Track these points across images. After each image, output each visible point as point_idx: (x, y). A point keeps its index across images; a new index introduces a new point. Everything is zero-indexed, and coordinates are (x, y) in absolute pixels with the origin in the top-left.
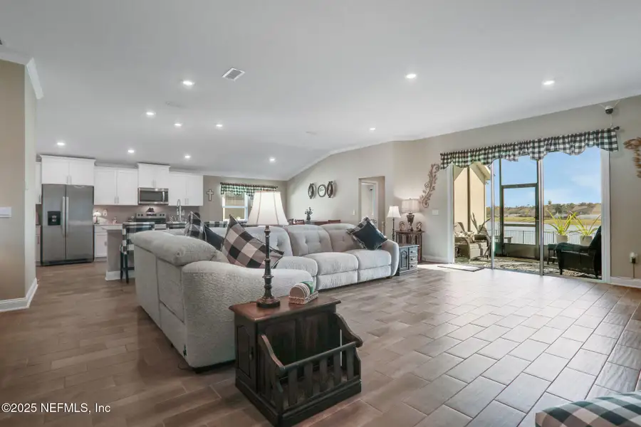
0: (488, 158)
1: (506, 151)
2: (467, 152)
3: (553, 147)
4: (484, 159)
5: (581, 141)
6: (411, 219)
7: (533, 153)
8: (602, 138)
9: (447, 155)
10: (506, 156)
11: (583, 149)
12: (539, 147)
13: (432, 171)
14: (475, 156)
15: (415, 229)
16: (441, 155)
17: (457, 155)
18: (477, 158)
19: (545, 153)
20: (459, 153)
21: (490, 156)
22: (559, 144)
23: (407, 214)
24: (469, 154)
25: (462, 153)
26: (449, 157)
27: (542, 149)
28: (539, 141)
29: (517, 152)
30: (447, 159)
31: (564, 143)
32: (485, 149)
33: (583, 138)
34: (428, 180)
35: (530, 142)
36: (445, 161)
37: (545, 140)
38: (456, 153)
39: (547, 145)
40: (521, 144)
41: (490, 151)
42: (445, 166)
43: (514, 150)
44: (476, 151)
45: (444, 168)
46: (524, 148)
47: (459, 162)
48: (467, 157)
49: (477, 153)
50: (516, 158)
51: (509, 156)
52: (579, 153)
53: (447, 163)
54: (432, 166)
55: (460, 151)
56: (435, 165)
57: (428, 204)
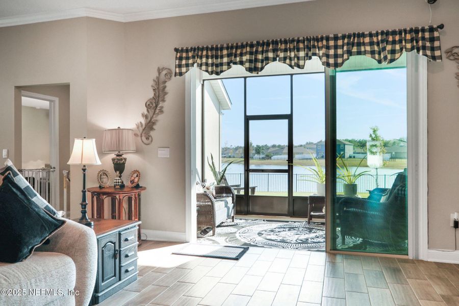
0: (256, 60)
1: (285, 50)
2: (222, 49)
3: (355, 49)
4: (250, 61)
5: (394, 42)
6: (119, 166)
7: (328, 56)
8: (423, 39)
9: (187, 51)
10: (285, 59)
11: (397, 55)
12: (336, 47)
13: (158, 78)
14: (236, 56)
16: (176, 50)
17: (205, 53)
18: (238, 59)
19: (345, 56)
20: (207, 49)
21: (260, 57)
22: (364, 44)
23: (113, 156)
24: (225, 52)
25: (212, 49)
26: (190, 54)
27: (340, 51)
28: (336, 38)
29: (302, 54)
30: (187, 58)
31: (371, 44)
32: (252, 46)
33: (397, 38)
34: (151, 94)
35: (322, 39)
36: (184, 62)
37: (344, 37)
38: (202, 49)
39: (348, 44)
40: (309, 40)
41: (260, 49)
42: (184, 70)
43: (298, 50)
44: (237, 47)
45: (181, 74)
46: (314, 47)
47: (207, 64)
48: (222, 57)
49: (239, 52)
50: (301, 63)
51: (291, 59)
52: (392, 61)
53: (187, 65)
54: (160, 71)
55: (210, 46)
56: (163, 69)
57: (150, 138)
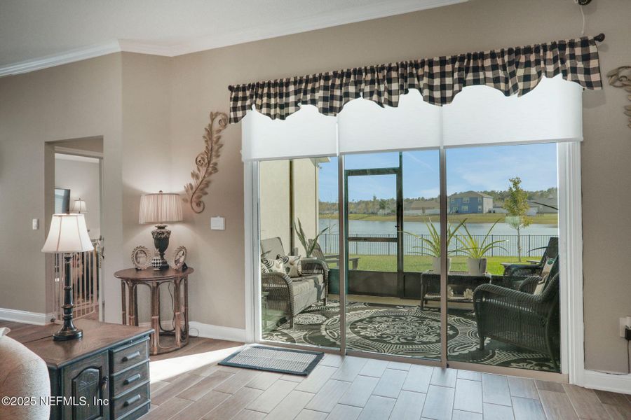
0: (333, 97)
1: (372, 82)
2: (288, 84)
3: (470, 77)
4: (325, 99)
5: (528, 64)
6: (162, 242)
7: (431, 88)
8: (573, 57)
9: (244, 89)
10: (371, 94)
11: (532, 83)
12: (443, 75)
13: (211, 126)
14: (305, 93)
15: (172, 264)
16: (231, 88)
17: (266, 90)
18: (309, 97)
19: (456, 87)
20: (269, 85)
21: (337, 93)
22: (483, 69)
23: (154, 228)
24: (292, 88)
25: (275, 84)
26: (248, 93)
27: (448, 81)
28: (443, 62)
29: (395, 86)
30: (244, 99)
31: (494, 67)
32: (327, 78)
33: (533, 57)
34: (202, 147)
35: (423, 63)
36: (239, 104)
37: (453, 60)
38: (263, 86)
39: (460, 69)
40: (404, 66)
41: (338, 82)
42: (240, 114)
43: (390, 81)
44: (307, 81)
45: (236, 120)
46: (411, 75)
47: (268, 106)
48: (288, 95)
49: (310, 87)
50: (394, 98)
51: (379, 94)
52: (525, 91)
53: (244, 108)
54: (213, 116)
55: (273, 82)
56: (217, 114)
57: (202, 204)
